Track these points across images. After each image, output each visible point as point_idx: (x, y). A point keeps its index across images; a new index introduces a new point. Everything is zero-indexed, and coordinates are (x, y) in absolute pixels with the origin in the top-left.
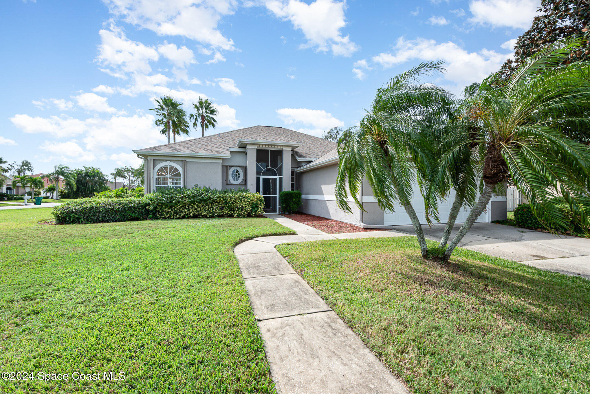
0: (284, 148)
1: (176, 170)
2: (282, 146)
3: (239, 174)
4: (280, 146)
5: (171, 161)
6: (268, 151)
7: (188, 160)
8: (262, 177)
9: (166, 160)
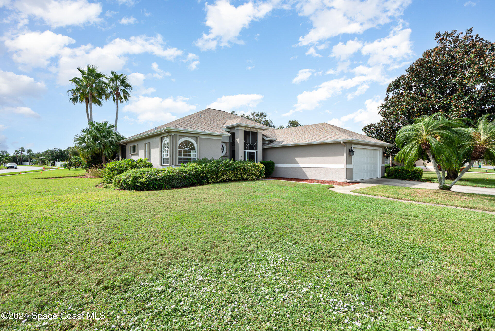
0: (259, 131)
1: (192, 144)
2: (258, 129)
3: (223, 148)
4: (257, 129)
5: (189, 137)
6: (249, 132)
7: (201, 137)
8: (247, 151)
9: (186, 136)
